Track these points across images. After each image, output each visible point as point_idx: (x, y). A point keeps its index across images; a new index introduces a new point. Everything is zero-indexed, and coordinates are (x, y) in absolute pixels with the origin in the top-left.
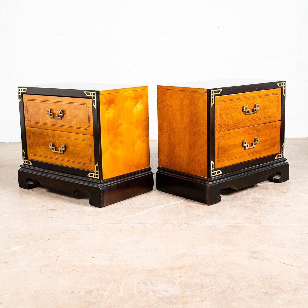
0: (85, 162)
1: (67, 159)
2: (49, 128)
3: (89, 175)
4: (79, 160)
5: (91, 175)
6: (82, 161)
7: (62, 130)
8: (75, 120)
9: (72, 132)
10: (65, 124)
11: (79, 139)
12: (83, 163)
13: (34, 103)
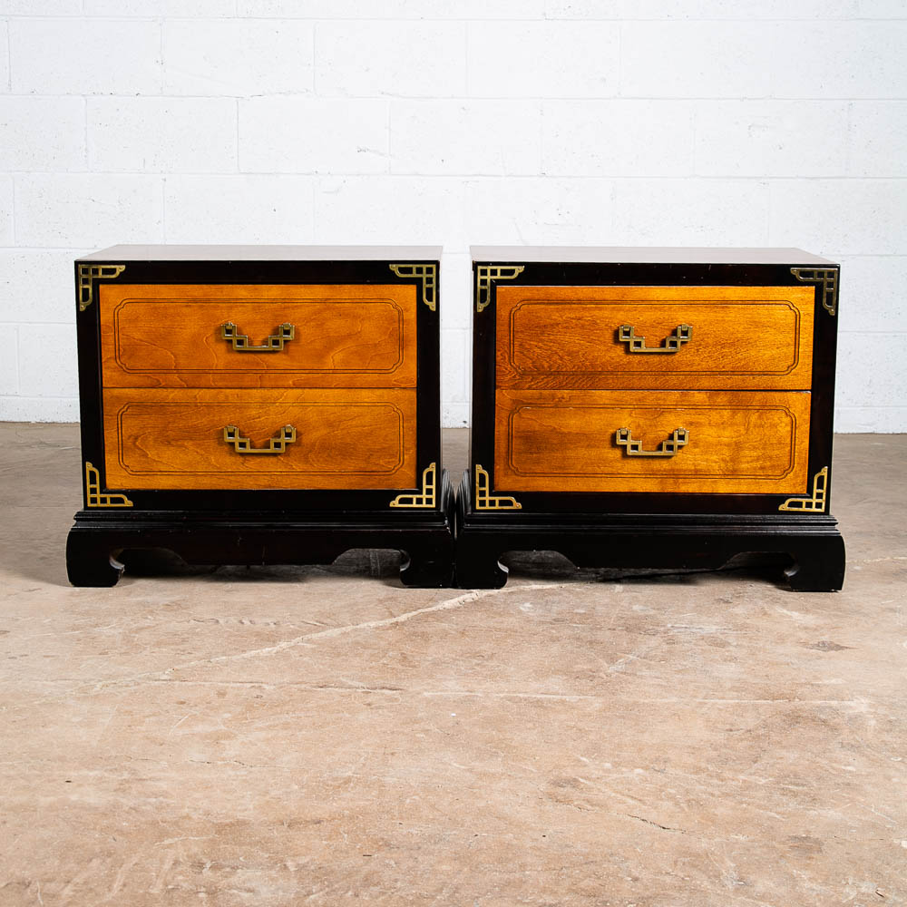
0: (374, 469)
1: (298, 466)
2: (220, 384)
3: (395, 503)
4: (351, 465)
5: (402, 501)
6: (363, 465)
7: (280, 383)
8: (341, 348)
9: (325, 384)
10: (296, 365)
11: (356, 404)
12: (363, 472)
13: (155, 308)
